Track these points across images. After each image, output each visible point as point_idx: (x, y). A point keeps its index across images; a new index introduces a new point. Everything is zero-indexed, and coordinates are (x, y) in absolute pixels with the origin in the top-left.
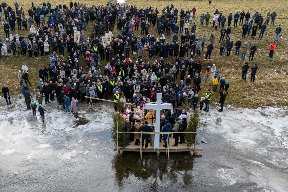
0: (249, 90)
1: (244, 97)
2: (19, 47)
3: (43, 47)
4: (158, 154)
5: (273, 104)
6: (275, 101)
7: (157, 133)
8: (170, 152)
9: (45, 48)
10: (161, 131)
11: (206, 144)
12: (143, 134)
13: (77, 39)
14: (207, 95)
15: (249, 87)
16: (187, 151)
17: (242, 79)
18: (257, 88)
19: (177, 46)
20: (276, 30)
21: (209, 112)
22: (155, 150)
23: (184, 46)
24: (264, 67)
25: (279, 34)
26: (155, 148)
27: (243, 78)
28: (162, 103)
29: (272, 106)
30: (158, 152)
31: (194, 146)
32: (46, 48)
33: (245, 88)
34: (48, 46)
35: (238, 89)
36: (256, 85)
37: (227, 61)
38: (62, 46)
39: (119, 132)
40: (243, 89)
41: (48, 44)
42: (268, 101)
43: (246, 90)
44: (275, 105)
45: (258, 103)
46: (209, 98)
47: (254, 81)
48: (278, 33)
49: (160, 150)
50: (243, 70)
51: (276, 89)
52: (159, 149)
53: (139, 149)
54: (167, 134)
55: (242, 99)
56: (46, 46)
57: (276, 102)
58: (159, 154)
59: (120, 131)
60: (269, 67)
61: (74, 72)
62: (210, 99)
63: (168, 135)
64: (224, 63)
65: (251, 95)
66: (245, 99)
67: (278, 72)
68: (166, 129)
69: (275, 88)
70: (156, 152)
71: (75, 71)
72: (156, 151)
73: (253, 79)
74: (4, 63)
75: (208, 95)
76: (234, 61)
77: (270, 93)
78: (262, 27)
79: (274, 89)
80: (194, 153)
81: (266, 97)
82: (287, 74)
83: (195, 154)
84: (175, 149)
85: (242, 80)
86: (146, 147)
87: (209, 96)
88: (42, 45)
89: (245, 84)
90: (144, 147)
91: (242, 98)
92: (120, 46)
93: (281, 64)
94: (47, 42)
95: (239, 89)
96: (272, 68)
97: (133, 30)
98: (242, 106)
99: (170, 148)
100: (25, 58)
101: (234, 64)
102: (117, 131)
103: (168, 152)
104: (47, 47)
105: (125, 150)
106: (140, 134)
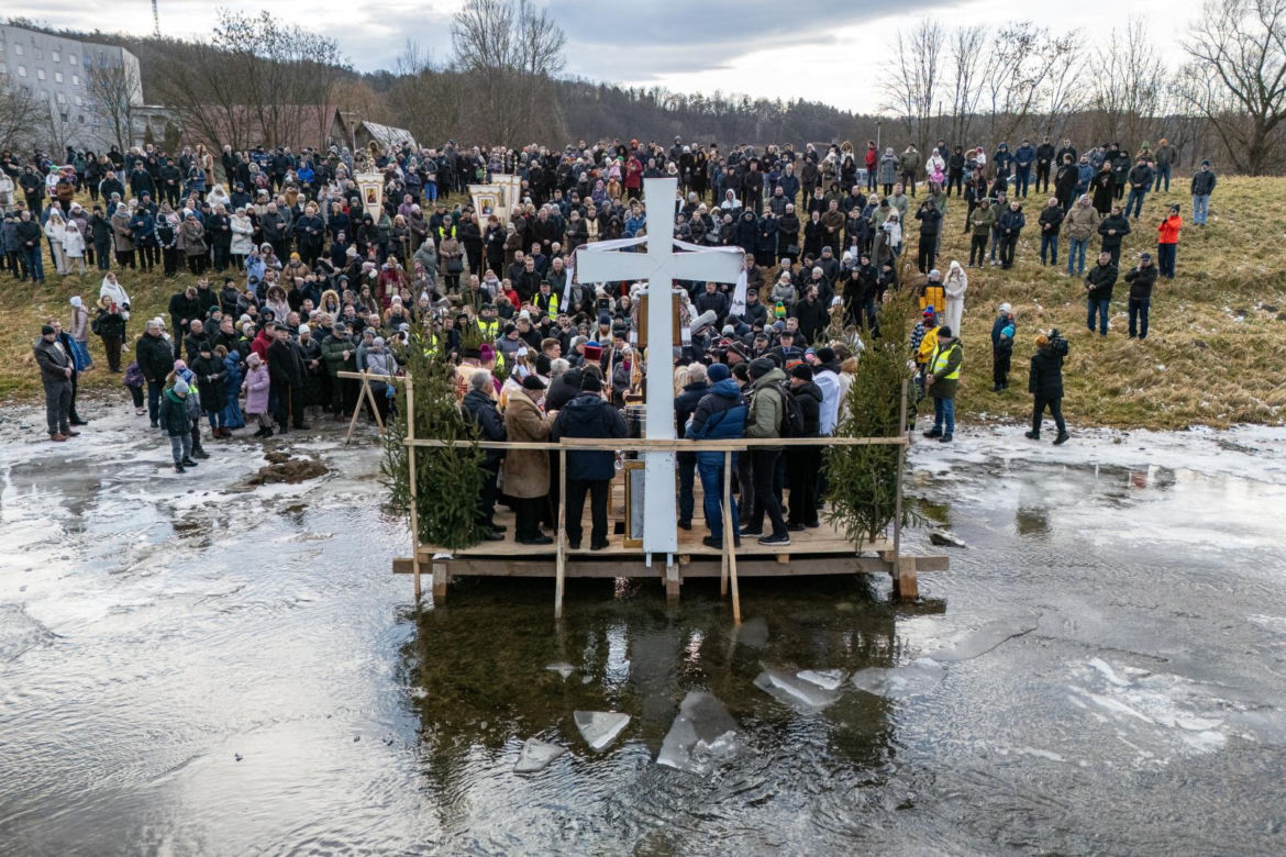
0: (1129, 368)
1: (1115, 392)
2: (124, 235)
3: (230, 233)
4: (669, 592)
5: (1266, 414)
6: (1272, 404)
7: (659, 445)
8: (740, 579)
9: (236, 237)
10: (681, 433)
11: (963, 547)
12: (569, 453)
13: (372, 199)
14: (940, 353)
15: (1126, 354)
16: (852, 571)
17: (1087, 329)
18: (1166, 362)
19: (791, 219)
20: (1194, 183)
21: (955, 440)
22: (649, 563)
23: (819, 223)
24: (1174, 299)
25: (1204, 197)
26: (650, 547)
27: (1091, 325)
28: (684, 245)
29: (1260, 423)
30: (673, 576)
31: (891, 540)
32: (239, 237)
33: (1108, 360)
34: (250, 230)
35: (1078, 363)
36: (1158, 348)
37: (1006, 279)
38: (308, 229)
39: (420, 442)
40: (1102, 364)
41: (249, 224)
42: (1234, 404)
43: (1115, 367)
44: (1276, 418)
45: (1186, 410)
46: (950, 369)
47: (1143, 335)
48: (1203, 193)
49: (684, 562)
50: (1091, 286)
51: (1257, 361)
52: (676, 558)
53: (552, 558)
54: (724, 453)
55: (1107, 399)
56: (243, 230)
57: (1274, 408)
58: (677, 592)
59: (430, 436)
60: (1197, 299)
61: (327, 303)
62: (955, 375)
63: (728, 461)
64: (996, 286)
65: (1146, 382)
66: (1121, 399)
67: (1241, 312)
68: (714, 416)
69: (1250, 360)
70: (659, 579)
71: (331, 300)
72: (656, 574)
73: (1137, 329)
74: (47, 298)
75: (945, 356)
76: (1036, 280)
77: (1232, 375)
78: (1133, 174)
79: (1248, 363)
80: (896, 584)
81: (1221, 391)
82: (1282, 317)
83: (903, 592)
84: (773, 557)
85: (1089, 336)
86: (592, 548)
87: (951, 358)
88: (225, 227)
89: (1106, 345)
90: (585, 548)
91: (1103, 395)
92: (547, 223)
93: (1246, 287)
94: (247, 218)
95: (1084, 366)
96: (1211, 300)
97: (611, 190)
98: (1111, 424)
99: (741, 551)
100: (144, 280)
101: (1039, 289)
102: (410, 440)
103: (729, 579)
104: (244, 234)
105: (464, 569)
106: (555, 454)
